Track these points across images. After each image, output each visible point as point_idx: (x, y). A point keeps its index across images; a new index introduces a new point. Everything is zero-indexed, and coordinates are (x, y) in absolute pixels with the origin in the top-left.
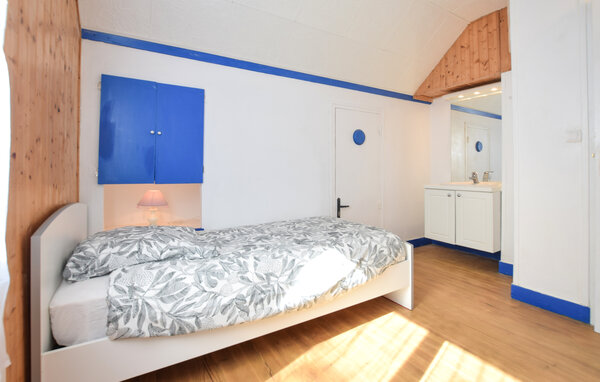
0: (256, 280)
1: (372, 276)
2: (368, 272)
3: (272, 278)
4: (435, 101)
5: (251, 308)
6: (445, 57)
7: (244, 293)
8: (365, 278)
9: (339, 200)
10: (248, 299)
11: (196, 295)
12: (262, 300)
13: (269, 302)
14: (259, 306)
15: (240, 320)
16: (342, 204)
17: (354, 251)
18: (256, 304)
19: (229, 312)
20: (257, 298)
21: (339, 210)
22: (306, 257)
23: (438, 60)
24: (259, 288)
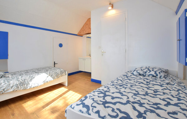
0: (21, 80)
1: (55, 79)
2: (54, 78)
3: (26, 80)
4: (83, 36)
5: (20, 87)
6: (84, 26)
7: (18, 83)
8: (53, 79)
9: (54, 62)
10: (19, 85)
11: (4, 85)
12: (23, 85)
13: (24, 85)
14: (22, 86)
15: (16, 89)
16: (55, 63)
17: (50, 73)
18: (21, 86)
19: (13, 88)
20: (21, 84)
21: (54, 65)
22: (36, 75)
23: (82, 26)
24: (21, 82)
